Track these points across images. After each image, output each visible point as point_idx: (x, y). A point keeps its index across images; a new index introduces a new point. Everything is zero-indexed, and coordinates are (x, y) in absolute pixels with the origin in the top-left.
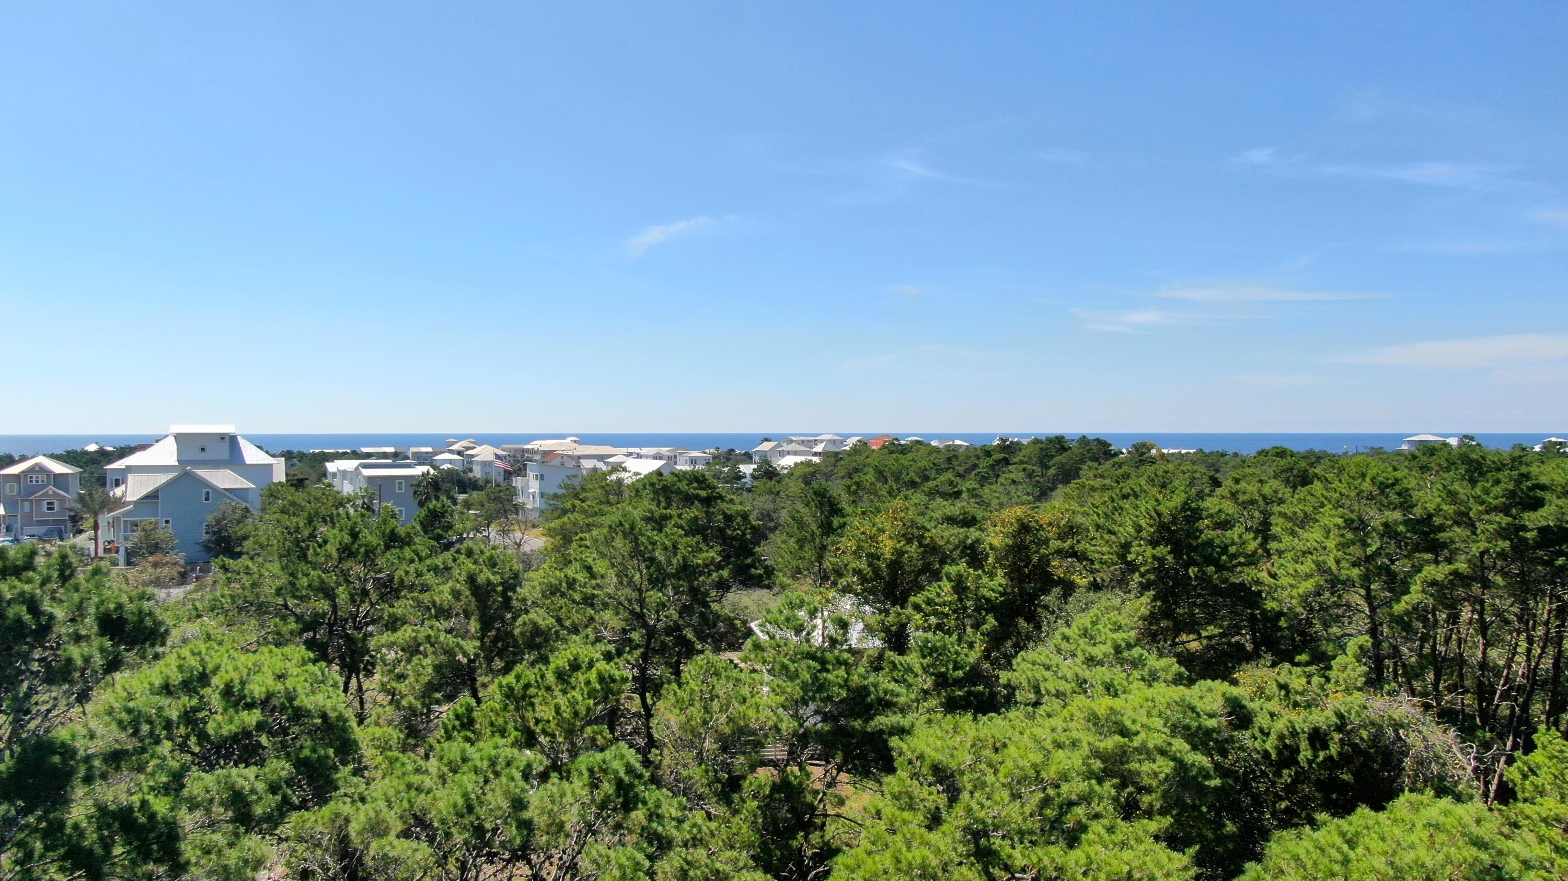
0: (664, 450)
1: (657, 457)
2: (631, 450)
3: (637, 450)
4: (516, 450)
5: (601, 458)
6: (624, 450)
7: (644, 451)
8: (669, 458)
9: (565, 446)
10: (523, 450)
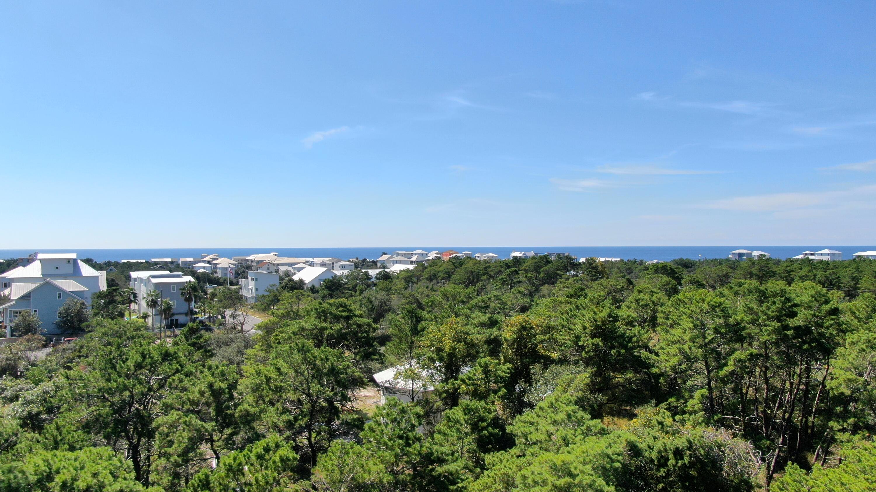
0: (326, 260)
1: (322, 265)
2: (308, 259)
3: (311, 260)
4: (242, 260)
5: (291, 265)
6: (303, 260)
7: (317, 260)
8: (329, 265)
9: (270, 257)
10: (246, 260)
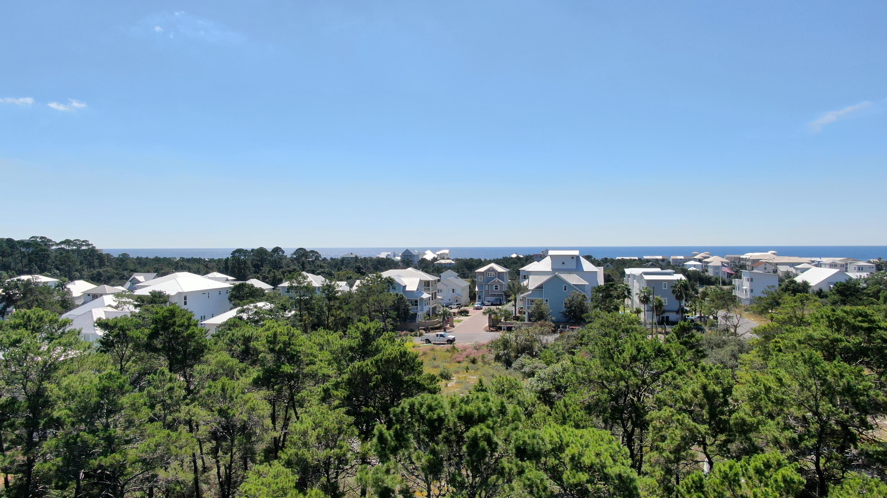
0: (837, 260)
1: (833, 265)
2: (813, 259)
3: (818, 259)
4: (735, 258)
5: (792, 265)
6: (808, 259)
7: (824, 260)
8: (842, 266)
9: (768, 256)
10: (740, 258)
